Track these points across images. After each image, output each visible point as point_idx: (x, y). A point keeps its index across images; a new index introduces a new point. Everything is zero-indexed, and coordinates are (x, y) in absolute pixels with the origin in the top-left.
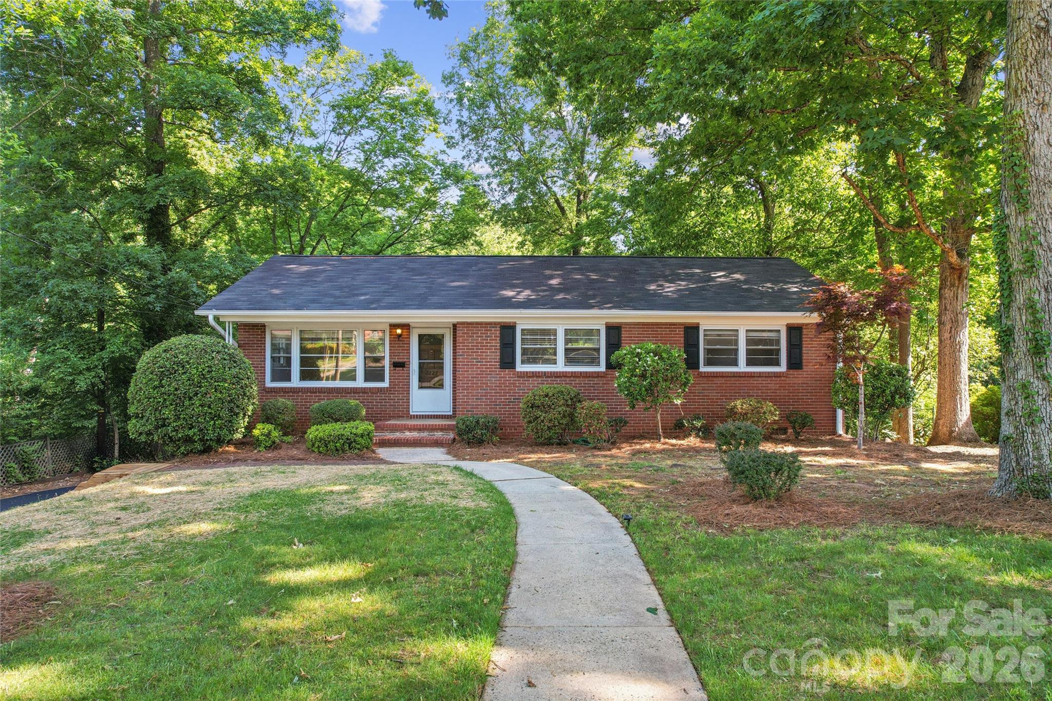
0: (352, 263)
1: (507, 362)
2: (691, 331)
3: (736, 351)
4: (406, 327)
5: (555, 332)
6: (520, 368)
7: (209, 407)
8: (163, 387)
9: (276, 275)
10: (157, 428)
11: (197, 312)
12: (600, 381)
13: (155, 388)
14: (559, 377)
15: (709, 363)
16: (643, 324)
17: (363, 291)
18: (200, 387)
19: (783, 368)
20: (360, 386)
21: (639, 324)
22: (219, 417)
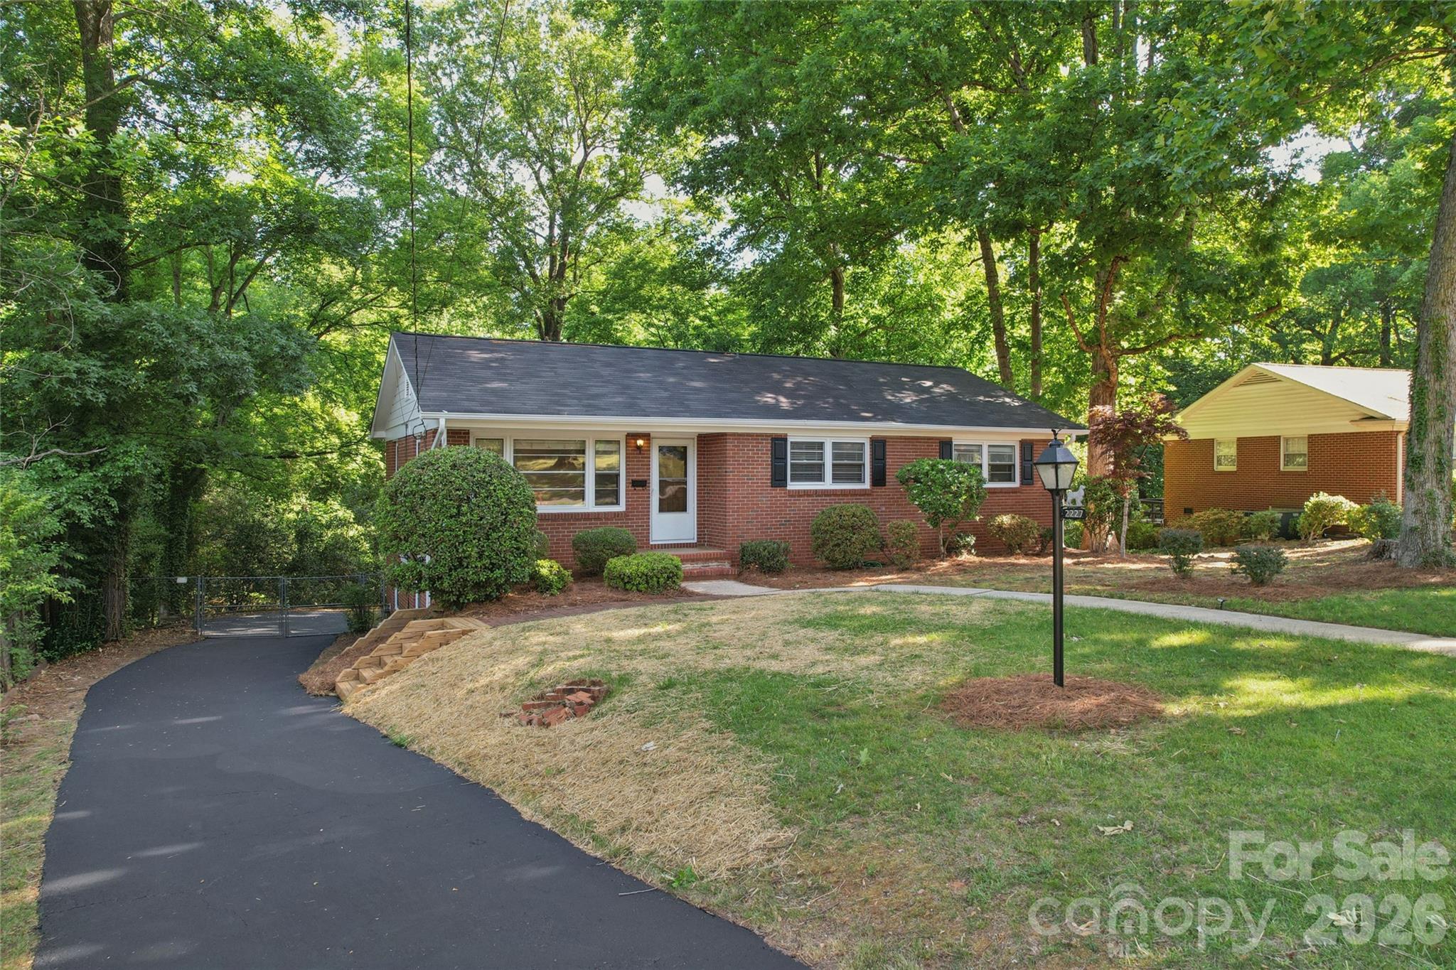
1: (778, 479)
2: (944, 446)
4: (646, 436)
5: (821, 445)
6: (791, 485)
12: (866, 500)
14: (828, 496)
16: (905, 438)
19: (1017, 483)
20: (591, 510)
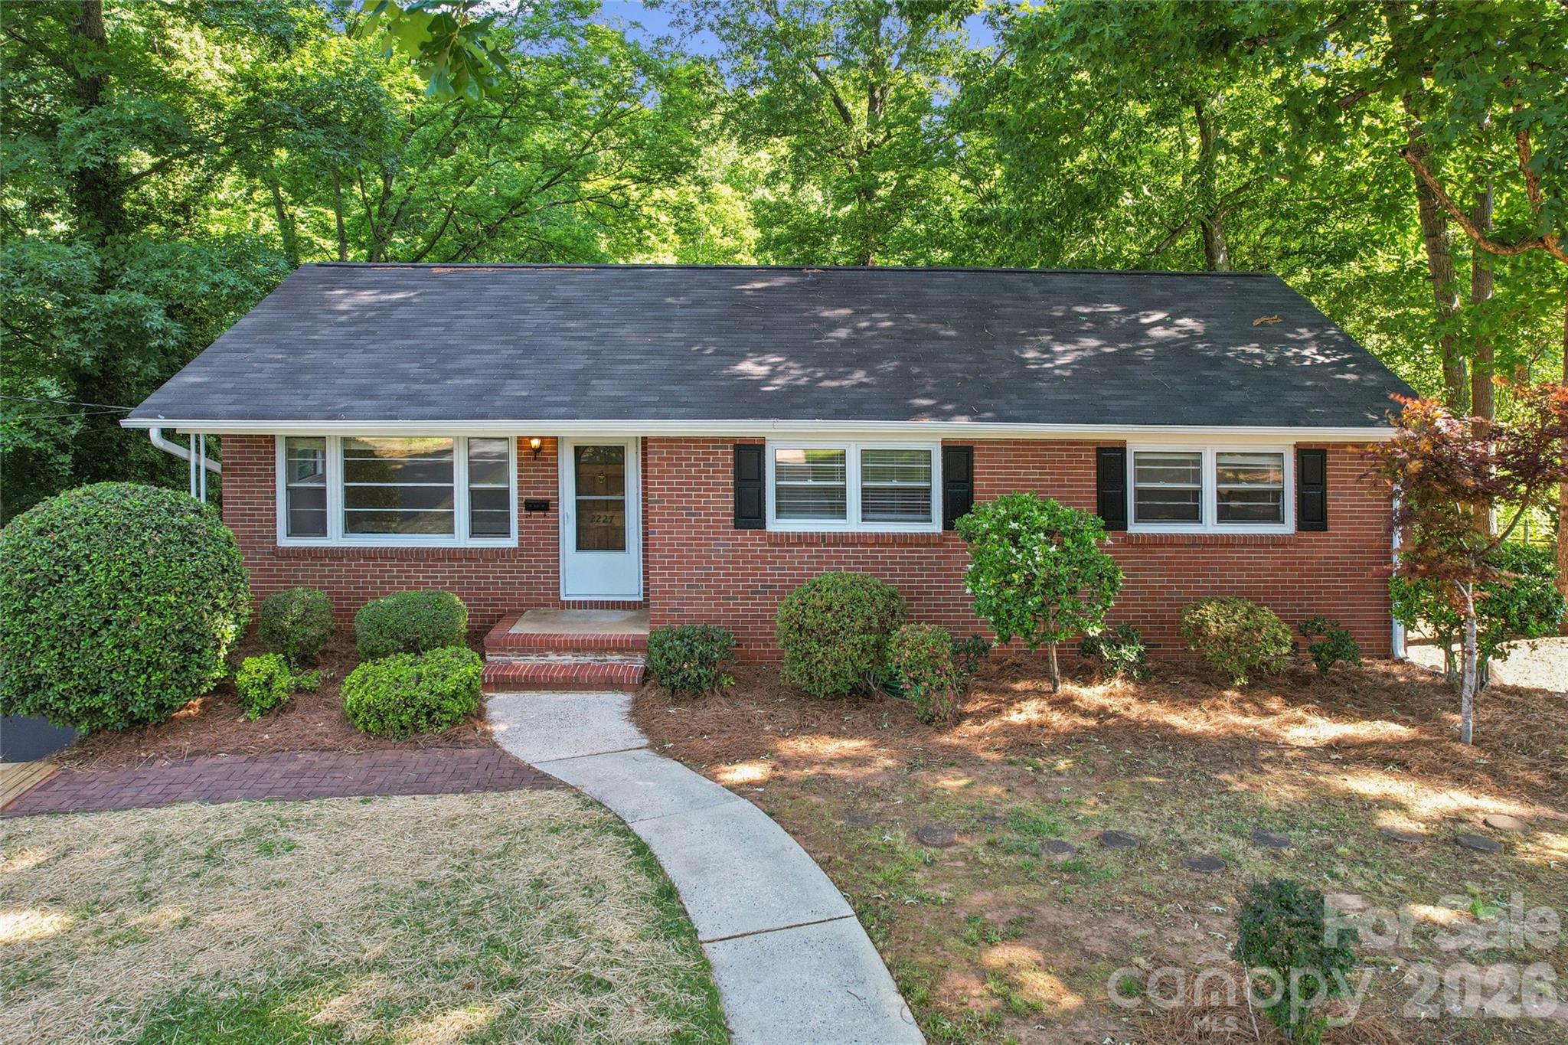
0: (450, 285)
1: (750, 515)
2: (1110, 458)
3: (1197, 495)
5: (841, 455)
6: (776, 525)
7: (136, 647)
8: (32, 611)
9: (300, 318)
10: (24, 692)
11: (125, 423)
12: (933, 554)
13: (16, 613)
14: (853, 545)
15: (1143, 516)
16: (1016, 442)
17: (465, 362)
18: (116, 607)
19: (1288, 527)
20: (462, 545)
21: (1007, 442)
22: (159, 667)
